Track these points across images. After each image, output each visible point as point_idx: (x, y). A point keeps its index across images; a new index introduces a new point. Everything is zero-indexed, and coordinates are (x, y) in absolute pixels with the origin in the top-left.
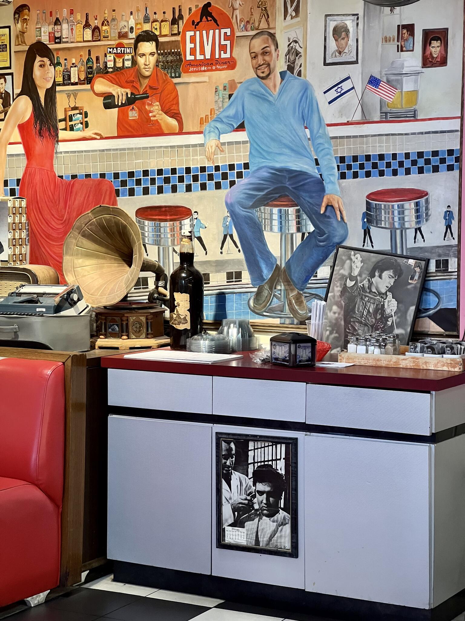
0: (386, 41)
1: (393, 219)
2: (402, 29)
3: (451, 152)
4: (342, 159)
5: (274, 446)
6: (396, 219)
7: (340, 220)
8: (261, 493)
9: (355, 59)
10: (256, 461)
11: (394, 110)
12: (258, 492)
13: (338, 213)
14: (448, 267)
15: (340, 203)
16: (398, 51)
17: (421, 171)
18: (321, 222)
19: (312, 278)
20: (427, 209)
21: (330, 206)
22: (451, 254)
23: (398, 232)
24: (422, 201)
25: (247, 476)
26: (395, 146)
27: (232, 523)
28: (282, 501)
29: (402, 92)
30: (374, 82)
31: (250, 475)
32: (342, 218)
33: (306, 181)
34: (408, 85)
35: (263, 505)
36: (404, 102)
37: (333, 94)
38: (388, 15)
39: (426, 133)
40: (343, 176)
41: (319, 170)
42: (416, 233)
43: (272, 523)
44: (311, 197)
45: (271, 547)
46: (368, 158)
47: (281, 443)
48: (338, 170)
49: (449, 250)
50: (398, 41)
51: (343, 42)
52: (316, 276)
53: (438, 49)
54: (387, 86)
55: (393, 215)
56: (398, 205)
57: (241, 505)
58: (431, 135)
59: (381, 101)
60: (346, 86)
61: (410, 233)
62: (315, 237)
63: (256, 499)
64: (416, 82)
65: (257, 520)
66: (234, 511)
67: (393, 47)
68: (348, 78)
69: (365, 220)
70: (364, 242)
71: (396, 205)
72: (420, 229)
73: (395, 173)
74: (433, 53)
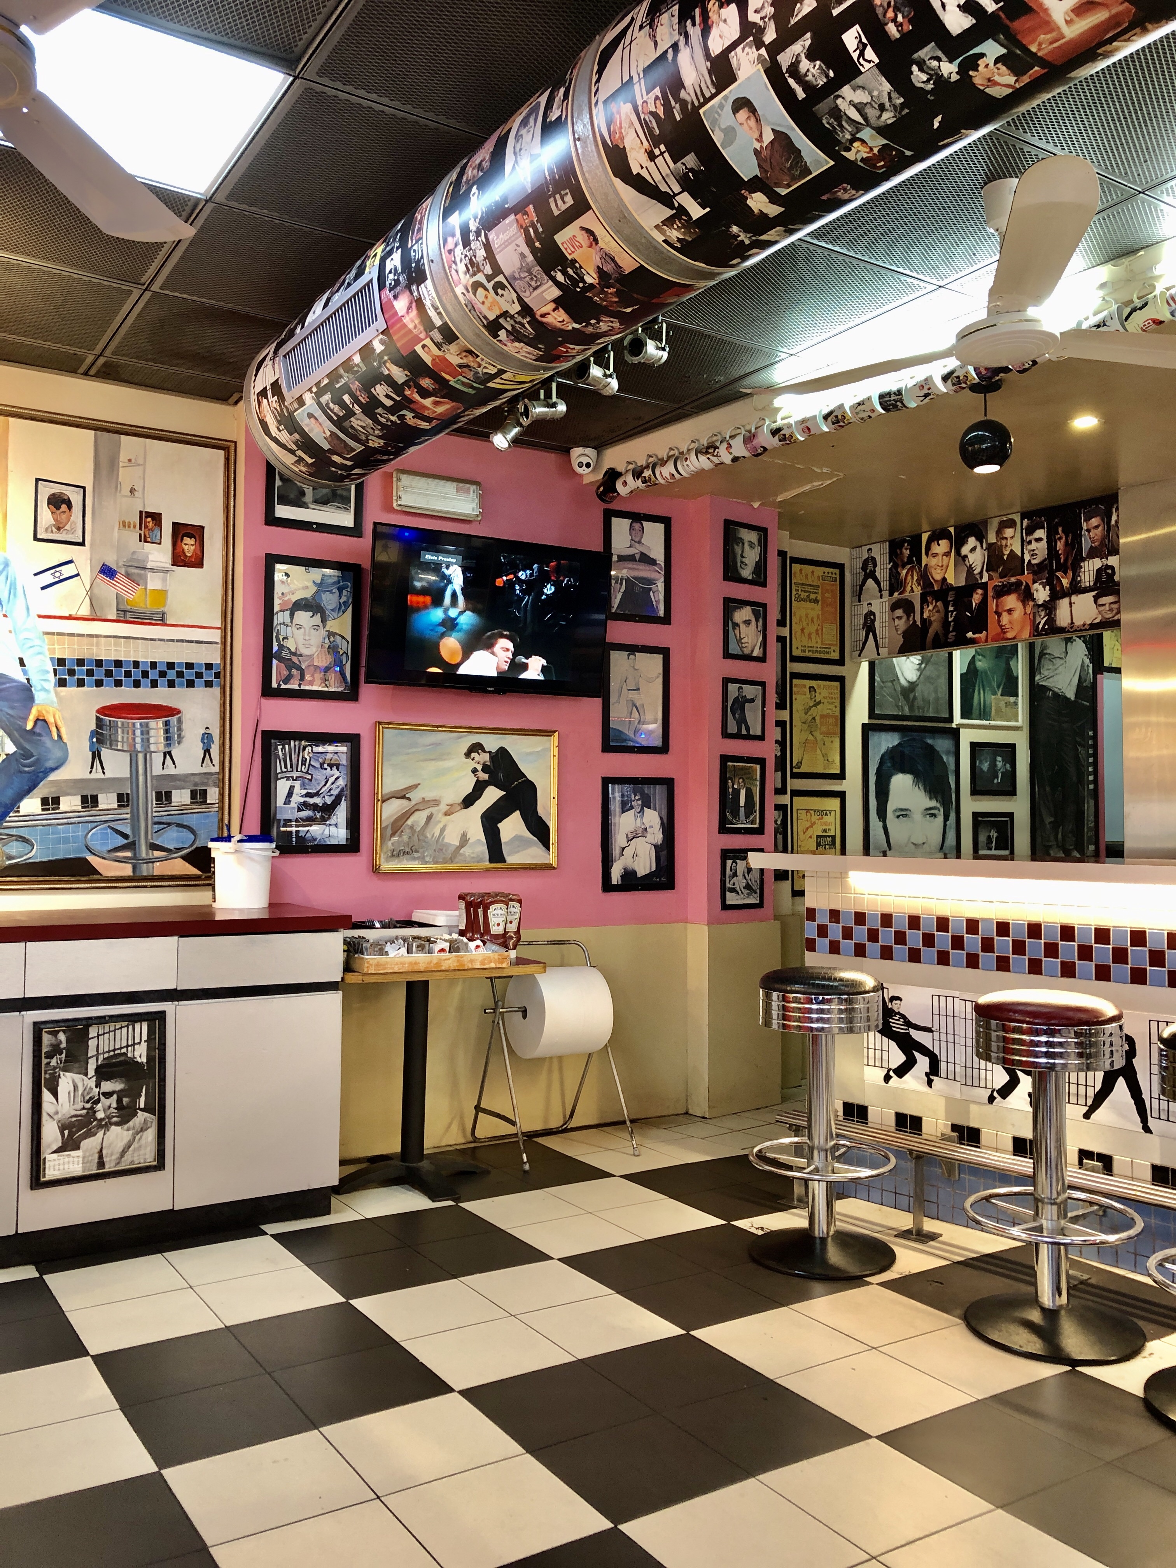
0: (124, 526)
1: (134, 739)
2: (146, 517)
3: (209, 666)
4: (61, 662)
5: (130, 1027)
6: (138, 740)
7: (56, 737)
8: (108, 1095)
9: (81, 540)
10: (101, 1051)
11: (135, 609)
12: (104, 1094)
13: (54, 730)
14: (206, 798)
15: (57, 717)
16: (140, 541)
17: (171, 684)
18: (28, 741)
19: (11, 814)
20: (180, 729)
21: (40, 721)
22: (210, 782)
23: (141, 756)
24: (174, 720)
25: (86, 1074)
26: (136, 651)
27: (60, 1147)
28: (143, 1099)
29: (146, 589)
30: (108, 571)
31: (91, 1072)
32: (59, 736)
33: (4, 686)
34: (154, 582)
35: (112, 1110)
36: (148, 602)
37: (48, 578)
38: (126, 496)
39: (178, 641)
40: (62, 683)
41: (25, 673)
42: (165, 757)
43: (125, 1133)
44: (12, 708)
45: (122, 1167)
46: (99, 663)
47: (141, 1021)
48: (55, 675)
49: (208, 779)
50: (140, 529)
51: (64, 516)
52: (18, 812)
53: (193, 548)
54: (126, 580)
55: (134, 734)
56: (141, 724)
57: (74, 1119)
58: (185, 644)
59: (118, 596)
60: (67, 571)
61: (158, 758)
62: (17, 760)
63: (100, 1105)
64: (164, 580)
65: (100, 1134)
66: (62, 1130)
67: (133, 536)
68: (71, 562)
69: (94, 740)
70: (92, 767)
71: (138, 723)
72: (170, 753)
73: (137, 684)
74: (186, 551)
